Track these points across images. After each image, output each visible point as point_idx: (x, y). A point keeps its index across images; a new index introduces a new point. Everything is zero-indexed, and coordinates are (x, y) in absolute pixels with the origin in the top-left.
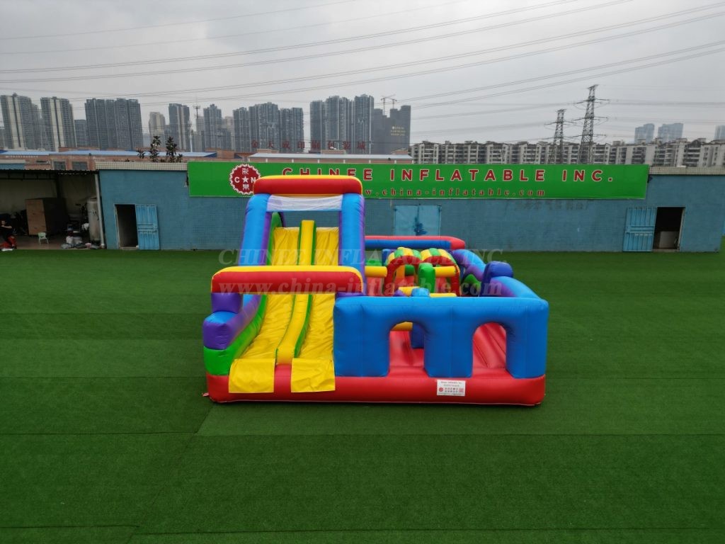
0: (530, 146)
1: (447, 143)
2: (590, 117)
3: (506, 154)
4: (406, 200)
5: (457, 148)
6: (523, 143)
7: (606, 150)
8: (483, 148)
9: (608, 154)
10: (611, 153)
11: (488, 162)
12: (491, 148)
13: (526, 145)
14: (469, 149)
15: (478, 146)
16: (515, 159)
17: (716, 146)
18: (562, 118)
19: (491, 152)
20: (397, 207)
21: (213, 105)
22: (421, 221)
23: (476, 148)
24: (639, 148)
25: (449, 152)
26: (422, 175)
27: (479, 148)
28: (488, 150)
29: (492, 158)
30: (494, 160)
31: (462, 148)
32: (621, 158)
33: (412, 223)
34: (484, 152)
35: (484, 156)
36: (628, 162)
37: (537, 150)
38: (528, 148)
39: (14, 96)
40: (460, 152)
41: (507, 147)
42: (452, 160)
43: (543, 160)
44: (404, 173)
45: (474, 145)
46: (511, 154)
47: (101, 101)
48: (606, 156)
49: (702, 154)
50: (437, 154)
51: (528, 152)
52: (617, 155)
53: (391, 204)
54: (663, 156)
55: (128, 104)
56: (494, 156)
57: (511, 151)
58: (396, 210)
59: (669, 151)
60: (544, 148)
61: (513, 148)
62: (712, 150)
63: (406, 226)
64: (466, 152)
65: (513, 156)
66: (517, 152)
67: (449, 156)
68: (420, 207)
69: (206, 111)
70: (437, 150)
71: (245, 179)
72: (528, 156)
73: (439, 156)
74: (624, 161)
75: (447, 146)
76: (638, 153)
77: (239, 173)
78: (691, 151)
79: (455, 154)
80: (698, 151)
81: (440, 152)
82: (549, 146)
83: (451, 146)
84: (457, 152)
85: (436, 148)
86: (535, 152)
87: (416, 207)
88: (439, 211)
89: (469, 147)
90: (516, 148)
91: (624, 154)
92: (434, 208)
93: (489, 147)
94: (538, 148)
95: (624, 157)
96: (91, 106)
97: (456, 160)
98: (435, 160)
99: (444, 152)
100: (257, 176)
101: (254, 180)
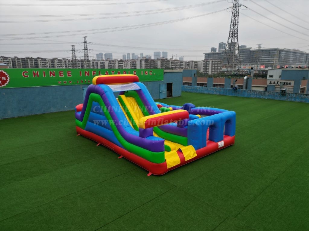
0: (59, 60)
1: (15, 57)
2: (86, 49)
3: (48, 64)
5: (22, 60)
6: (56, 59)
7: (91, 63)
8: (36, 60)
9: (92, 64)
10: (93, 64)
11: (40, 67)
12: (40, 60)
13: (57, 60)
14: (29, 61)
15: (33, 60)
16: (53, 66)
17: (127, 62)
18: (74, 49)
19: (40, 62)
23: (32, 60)
24: (102, 62)
25: (18, 62)
27: (34, 60)
28: (39, 62)
29: (42, 65)
30: (43, 66)
31: (25, 60)
32: (96, 66)
34: (37, 62)
35: (37, 64)
36: (99, 68)
37: (62, 62)
38: (58, 61)
40: (24, 62)
41: (48, 60)
42: (21, 66)
43: (66, 66)
45: (31, 59)
46: (50, 63)
48: (91, 65)
49: (124, 64)
50: (11, 63)
51: (59, 63)
52: (95, 65)
54: (111, 65)
56: (42, 64)
57: (50, 62)
59: (113, 63)
60: (66, 61)
61: (51, 61)
62: (127, 63)
64: (27, 62)
65: (52, 65)
66: (53, 63)
67: (18, 64)
70: (11, 61)
72: (59, 65)
73: (13, 64)
74: (98, 67)
75: (16, 59)
76: (102, 64)
78: (120, 63)
79: (21, 63)
80: (122, 64)
81: (12, 62)
82: (67, 60)
83: (18, 59)
84: (22, 62)
85: (10, 60)
86: (62, 63)
89: (29, 60)
90: (53, 60)
91: (97, 64)
93: (39, 60)
94: (63, 61)
95: (97, 65)
97: (23, 66)
98: (11, 66)
99: (15, 62)
100: (6, 76)
101: (4, 78)
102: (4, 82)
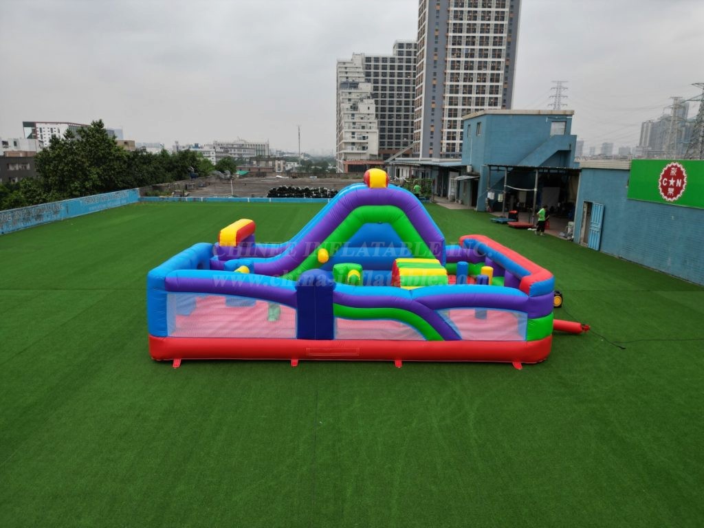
77: (668, 174)
100: (682, 177)
101: (679, 183)
102: (677, 190)
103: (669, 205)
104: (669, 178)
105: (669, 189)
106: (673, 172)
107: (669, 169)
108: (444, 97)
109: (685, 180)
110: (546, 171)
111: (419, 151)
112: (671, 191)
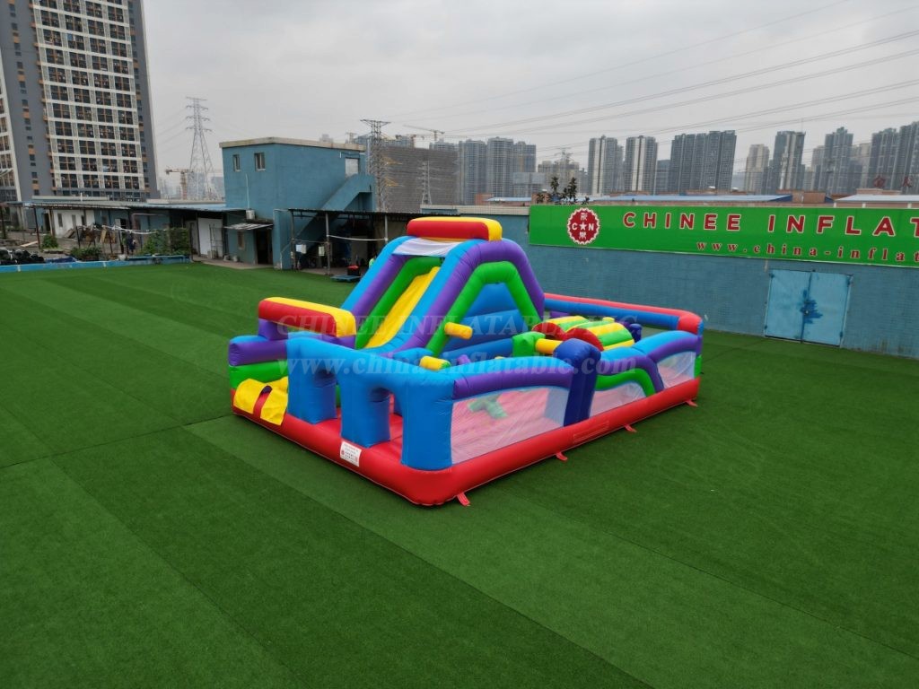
4: (791, 262)
20: (775, 272)
21: (842, 128)
22: (813, 296)
26: (822, 225)
33: (797, 298)
39: (603, 138)
44: (792, 220)
47: (691, 137)
53: (766, 267)
55: (721, 138)
58: (772, 276)
63: (786, 302)
68: (814, 274)
69: (830, 139)
71: (583, 226)
77: (577, 219)
87: (807, 275)
88: (848, 283)
92: (840, 279)
96: (677, 142)
100: (595, 222)
101: (591, 227)
102: (590, 234)
103: (582, 248)
104: (580, 222)
105: (581, 233)
106: (584, 217)
107: (579, 214)
108: (44, 104)
109: (598, 224)
110: (351, 216)
111: (13, 184)
112: (583, 235)
